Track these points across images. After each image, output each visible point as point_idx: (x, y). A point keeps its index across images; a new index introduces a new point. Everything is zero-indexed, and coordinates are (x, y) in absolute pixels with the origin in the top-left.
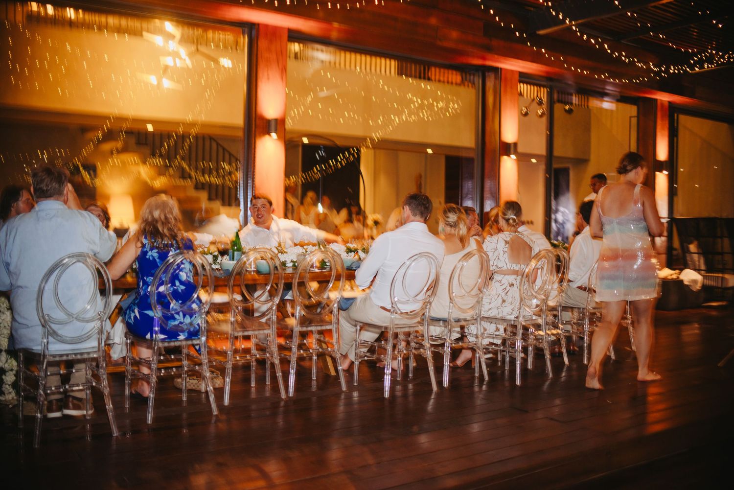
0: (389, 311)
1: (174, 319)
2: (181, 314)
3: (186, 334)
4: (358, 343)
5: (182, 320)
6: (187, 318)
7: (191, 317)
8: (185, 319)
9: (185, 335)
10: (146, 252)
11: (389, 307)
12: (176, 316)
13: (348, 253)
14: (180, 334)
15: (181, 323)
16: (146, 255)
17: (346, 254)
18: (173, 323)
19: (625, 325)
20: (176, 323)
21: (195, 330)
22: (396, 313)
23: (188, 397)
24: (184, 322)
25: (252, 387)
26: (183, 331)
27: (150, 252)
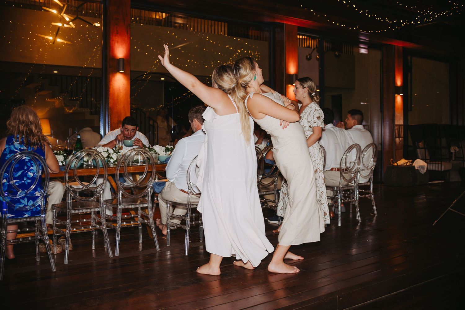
0: (187, 193)
1: (20, 203)
2: (26, 199)
3: (30, 213)
4: (169, 216)
5: (26, 204)
6: (30, 202)
7: (33, 201)
8: (29, 203)
9: (28, 214)
10: (6, 155)
11: (187, 190)
12: (22, 201)
13: (166, 152)
14: (26, 213)
15: (25, 206)
16: (6, 157)
17: (164, 153)
18: (18, 206)
19: (369, 198)
20: (22, 206)
21: (37, 210)
22: (192, 194)
23: (40, 258)
24: (28, 205)
25: (93, 249)
26: (27, 211)
27: (9, 155)
